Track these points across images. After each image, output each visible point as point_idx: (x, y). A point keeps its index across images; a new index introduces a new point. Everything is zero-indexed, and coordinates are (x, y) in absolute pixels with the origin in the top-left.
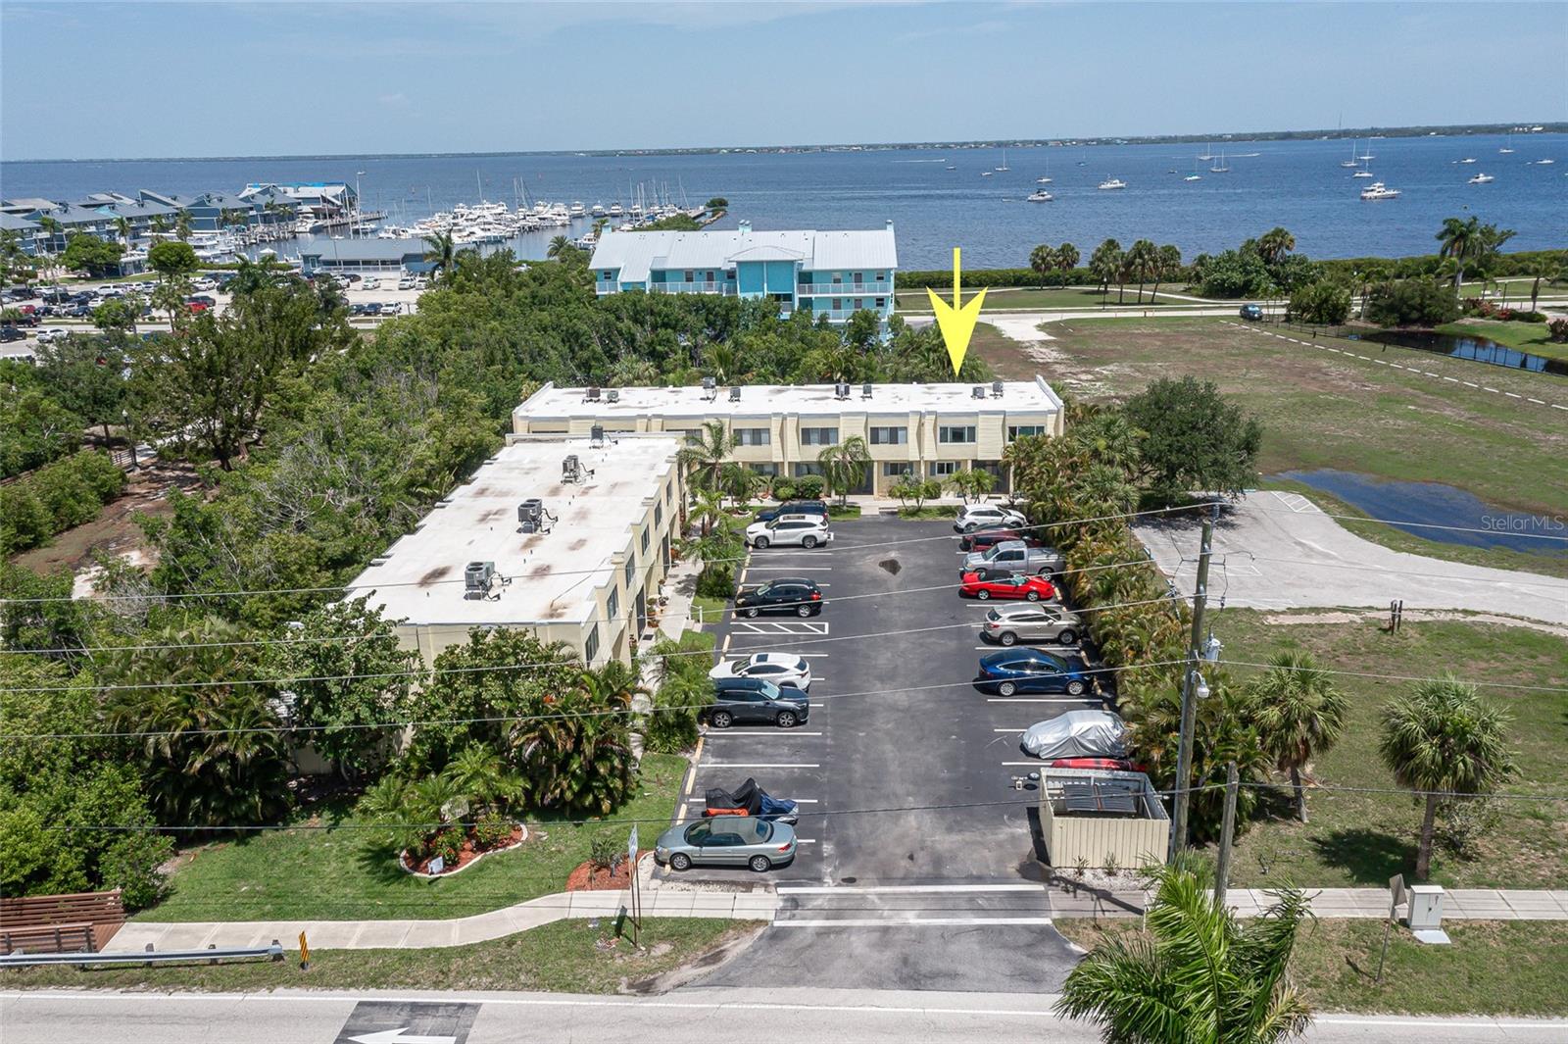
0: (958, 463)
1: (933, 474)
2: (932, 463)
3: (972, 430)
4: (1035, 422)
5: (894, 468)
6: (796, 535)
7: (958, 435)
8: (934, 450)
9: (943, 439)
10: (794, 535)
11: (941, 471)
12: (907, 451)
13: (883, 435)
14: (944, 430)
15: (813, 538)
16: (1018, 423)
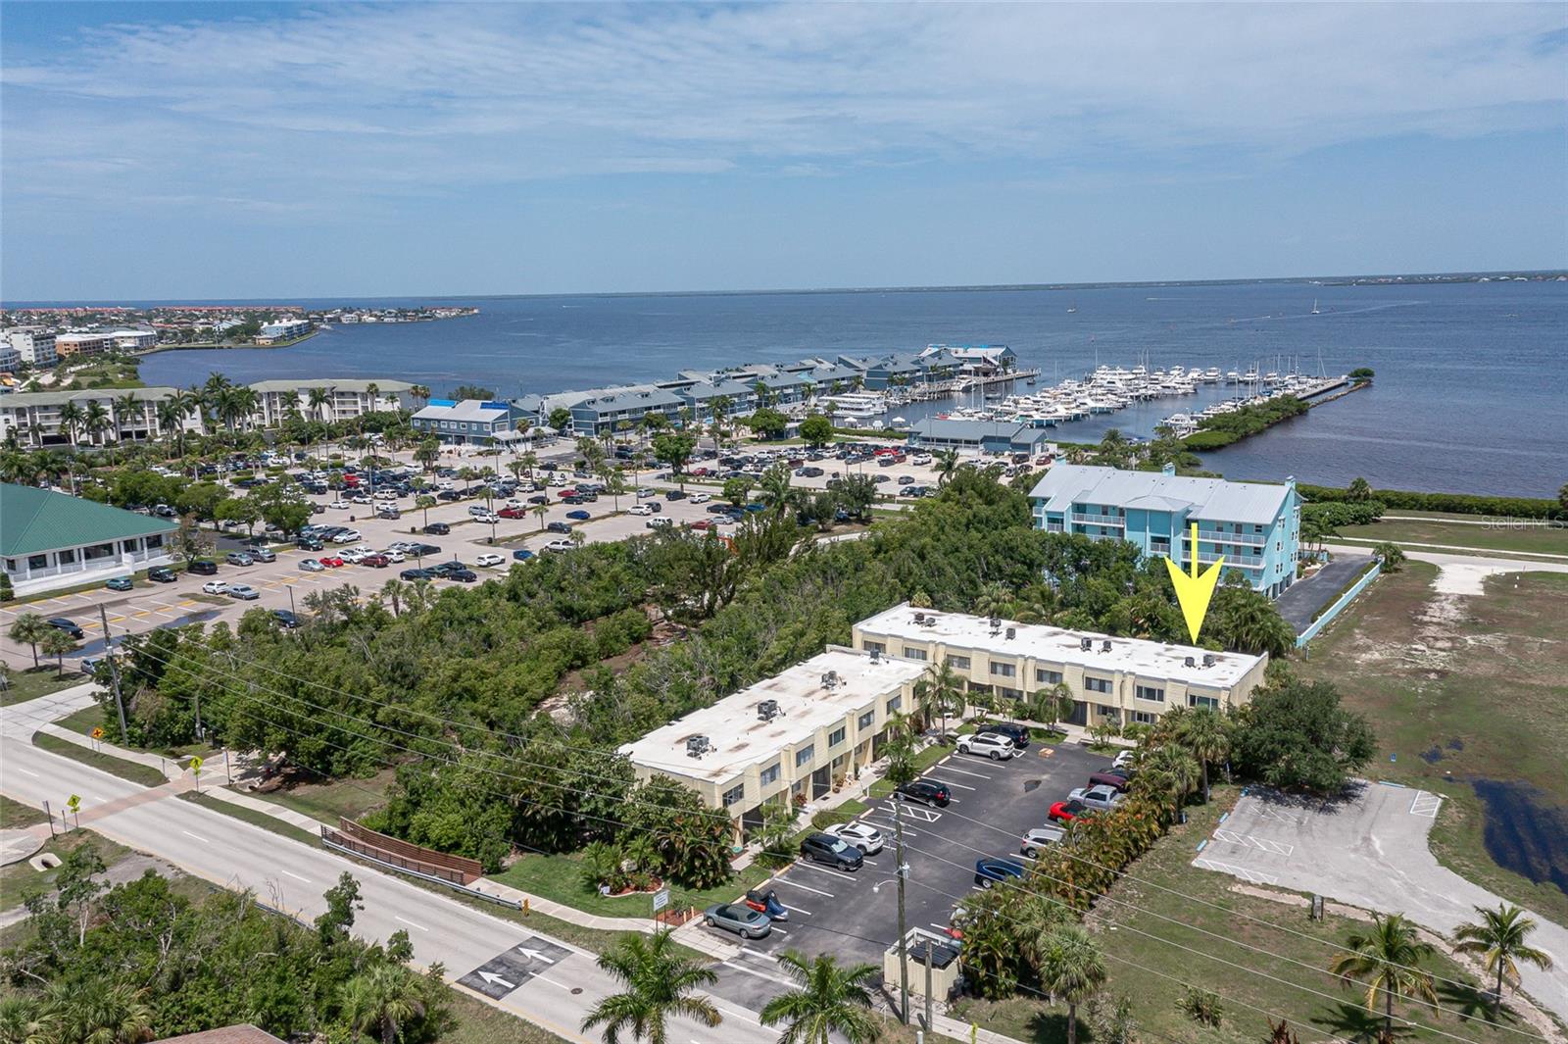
0: (1153, 716)
1: (1133, 719)
2: (1133, 712)
3: (1161, 692)
4: (1211, 695)
5: (1105, 710)
6: (987, 749)
7: (1151, 694)
8: (1130, 702)
9: (1139, 695)
10: (985, 749)
11: (1140, 718)
12: (1112, 700)
13: (1095, 684)
14: (1140, 689)
15: (997, 753)
16: (1198, 693)
